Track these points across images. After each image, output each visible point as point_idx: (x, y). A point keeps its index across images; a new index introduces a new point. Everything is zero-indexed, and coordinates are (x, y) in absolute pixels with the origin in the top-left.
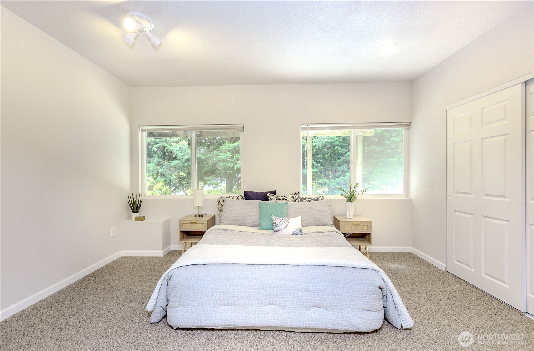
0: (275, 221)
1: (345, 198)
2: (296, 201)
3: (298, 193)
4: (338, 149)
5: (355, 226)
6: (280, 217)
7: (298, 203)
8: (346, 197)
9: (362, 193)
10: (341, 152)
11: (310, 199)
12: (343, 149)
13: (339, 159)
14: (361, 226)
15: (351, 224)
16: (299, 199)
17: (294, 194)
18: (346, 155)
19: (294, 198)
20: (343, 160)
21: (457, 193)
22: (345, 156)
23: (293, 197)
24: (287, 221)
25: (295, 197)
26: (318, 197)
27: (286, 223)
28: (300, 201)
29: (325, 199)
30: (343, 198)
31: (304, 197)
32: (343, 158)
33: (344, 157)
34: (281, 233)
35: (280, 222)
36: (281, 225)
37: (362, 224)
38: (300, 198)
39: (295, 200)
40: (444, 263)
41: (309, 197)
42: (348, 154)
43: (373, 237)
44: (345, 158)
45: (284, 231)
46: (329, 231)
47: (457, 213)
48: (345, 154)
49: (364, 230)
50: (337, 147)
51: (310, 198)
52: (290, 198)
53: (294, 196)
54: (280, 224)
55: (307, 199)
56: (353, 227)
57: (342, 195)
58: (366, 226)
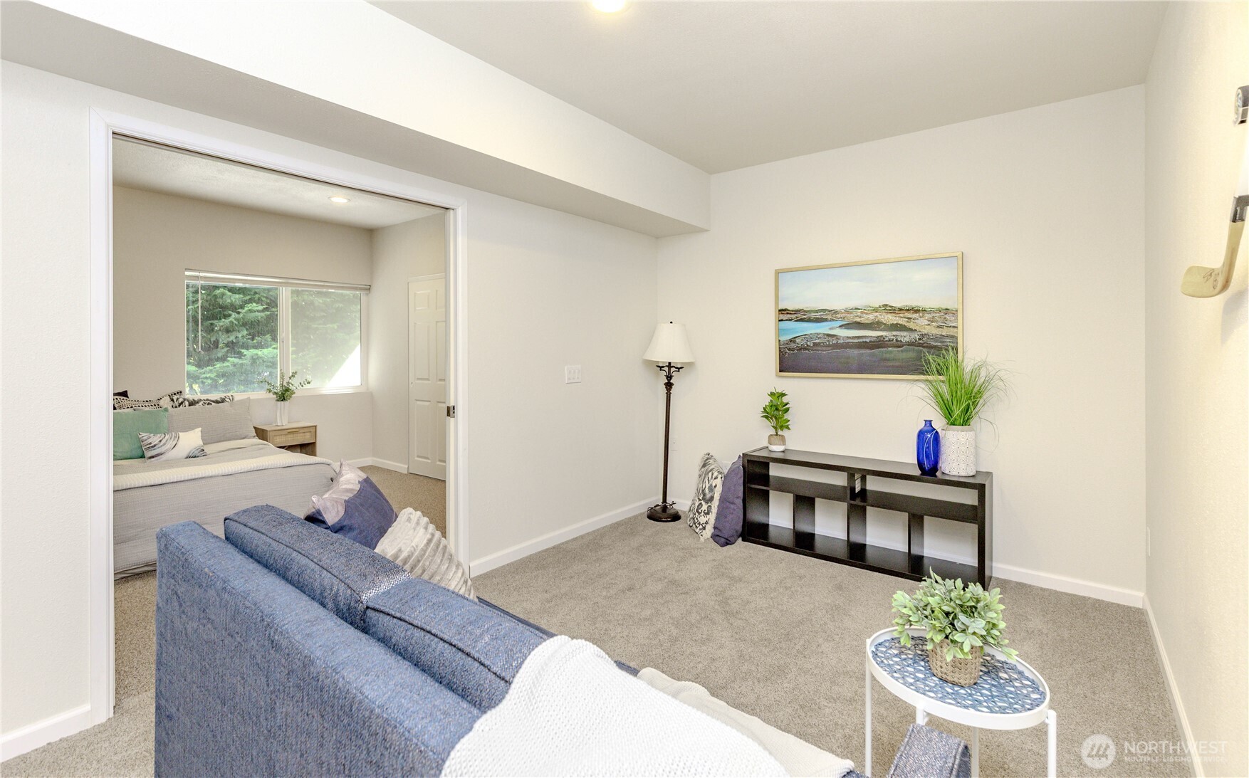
0: (150, 441)
1: (275, 396)
2: (179, 406)
3: (181, 392)
4: (223, 294)
5: (292, 435)
6: (159, 433)
7: (185, 409)
8: (275, 393)
9: (302, 386)
10: (231, 300)
11: (207, 402)
12: (237, 296)
13: (226, 316)
14: (301, 434)
15: (286, 432)
16: (187, 403)
17: (175, 394)
18: (246, 309)
19: (175, 401)
20: (235, 319)
21: (418, 379)
22: (243, 311)
23: (172, 400)
24: (175, 437)
25: (178, 399)
26: (223, 397)
27: (174, 440)
28: (189, 405)
29: (236, 399)
30: (271, 395)
31: (196, 399)
32: (237, 316)
33: (239, 313)
34: (163, 457)
35: (160, 441)
36: (164, 444)
37: (302, 431)
38: (188, 401)
39: (177, 404)
40: (404, 464)
41: (205, 399)
42: (250, 308)
43: (319, 448)
44: (241, 315)
45: (171, 455)
46: (252, 445)
47: (418, 402)
48: (242, 307)
49: (306, 439)
50: (222, 290)
51: (207, 400)
52: (166, 402)
53: (175, 398)
54: (159, 446)
55: (202, 402)
56: (289, 436)
57: (270, 391)
58: (308, 434)
